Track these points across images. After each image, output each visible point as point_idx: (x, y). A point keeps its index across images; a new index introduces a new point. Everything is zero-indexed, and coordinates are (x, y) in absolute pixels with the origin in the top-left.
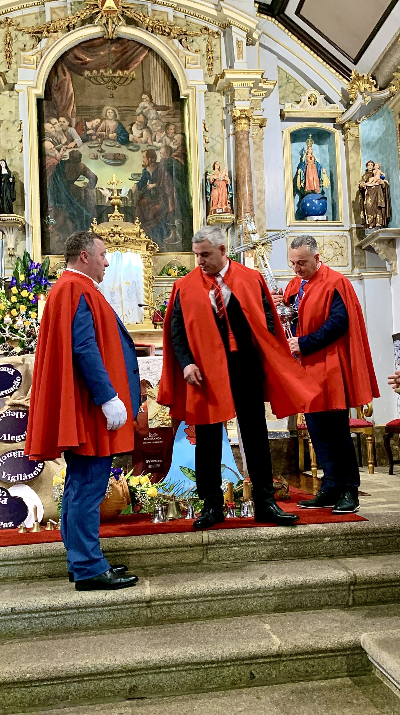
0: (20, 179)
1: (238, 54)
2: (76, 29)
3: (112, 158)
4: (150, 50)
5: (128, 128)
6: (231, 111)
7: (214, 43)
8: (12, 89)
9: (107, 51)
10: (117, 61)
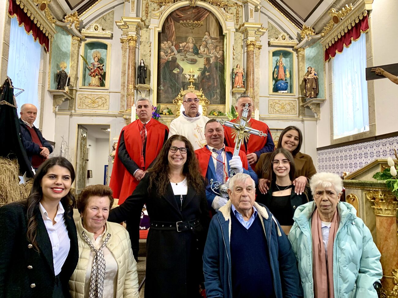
0: (149, 68)
1: (251, 16)
2: (178, 2)
3: (190, 60)
4: (210, 12)
5: (198, 47)
6: (246, 41)
7: (239, 10)
8: (147, 27)
9: (191, 12)
10: (195, 17)
